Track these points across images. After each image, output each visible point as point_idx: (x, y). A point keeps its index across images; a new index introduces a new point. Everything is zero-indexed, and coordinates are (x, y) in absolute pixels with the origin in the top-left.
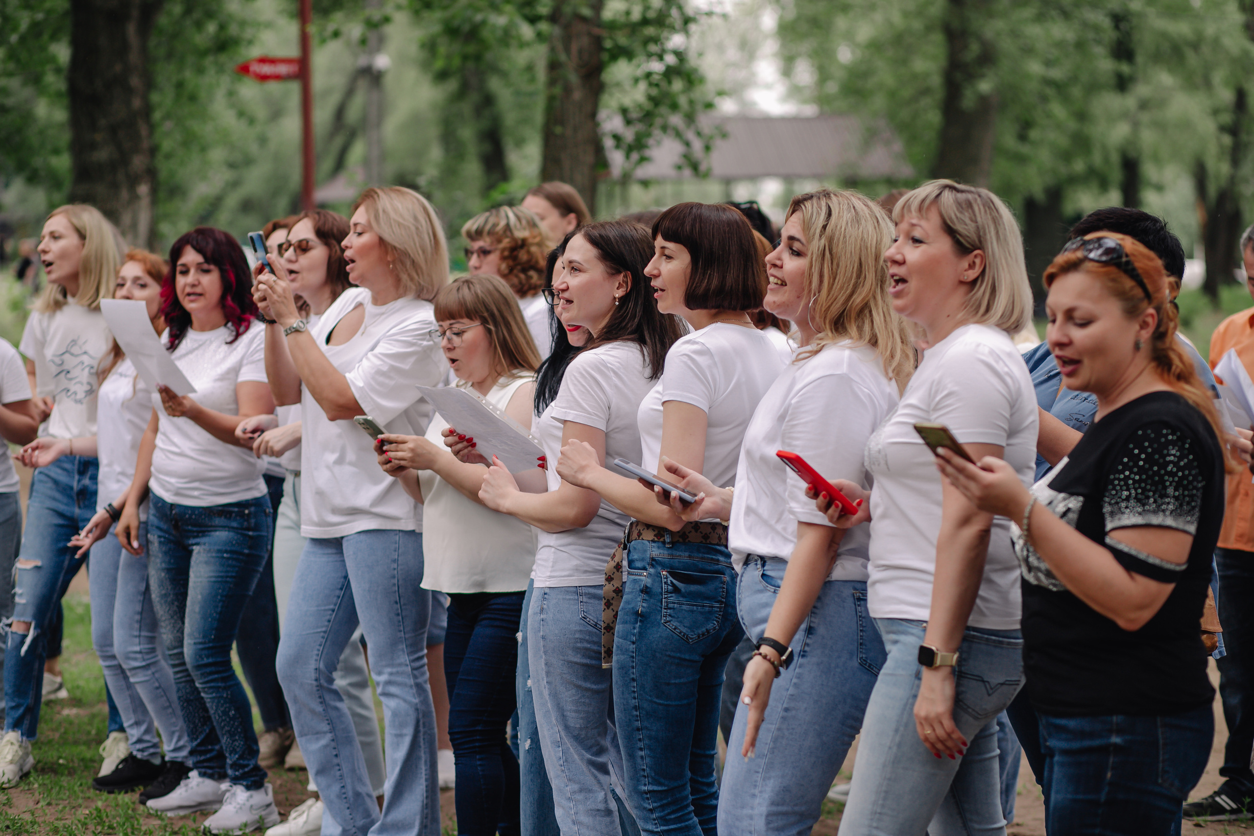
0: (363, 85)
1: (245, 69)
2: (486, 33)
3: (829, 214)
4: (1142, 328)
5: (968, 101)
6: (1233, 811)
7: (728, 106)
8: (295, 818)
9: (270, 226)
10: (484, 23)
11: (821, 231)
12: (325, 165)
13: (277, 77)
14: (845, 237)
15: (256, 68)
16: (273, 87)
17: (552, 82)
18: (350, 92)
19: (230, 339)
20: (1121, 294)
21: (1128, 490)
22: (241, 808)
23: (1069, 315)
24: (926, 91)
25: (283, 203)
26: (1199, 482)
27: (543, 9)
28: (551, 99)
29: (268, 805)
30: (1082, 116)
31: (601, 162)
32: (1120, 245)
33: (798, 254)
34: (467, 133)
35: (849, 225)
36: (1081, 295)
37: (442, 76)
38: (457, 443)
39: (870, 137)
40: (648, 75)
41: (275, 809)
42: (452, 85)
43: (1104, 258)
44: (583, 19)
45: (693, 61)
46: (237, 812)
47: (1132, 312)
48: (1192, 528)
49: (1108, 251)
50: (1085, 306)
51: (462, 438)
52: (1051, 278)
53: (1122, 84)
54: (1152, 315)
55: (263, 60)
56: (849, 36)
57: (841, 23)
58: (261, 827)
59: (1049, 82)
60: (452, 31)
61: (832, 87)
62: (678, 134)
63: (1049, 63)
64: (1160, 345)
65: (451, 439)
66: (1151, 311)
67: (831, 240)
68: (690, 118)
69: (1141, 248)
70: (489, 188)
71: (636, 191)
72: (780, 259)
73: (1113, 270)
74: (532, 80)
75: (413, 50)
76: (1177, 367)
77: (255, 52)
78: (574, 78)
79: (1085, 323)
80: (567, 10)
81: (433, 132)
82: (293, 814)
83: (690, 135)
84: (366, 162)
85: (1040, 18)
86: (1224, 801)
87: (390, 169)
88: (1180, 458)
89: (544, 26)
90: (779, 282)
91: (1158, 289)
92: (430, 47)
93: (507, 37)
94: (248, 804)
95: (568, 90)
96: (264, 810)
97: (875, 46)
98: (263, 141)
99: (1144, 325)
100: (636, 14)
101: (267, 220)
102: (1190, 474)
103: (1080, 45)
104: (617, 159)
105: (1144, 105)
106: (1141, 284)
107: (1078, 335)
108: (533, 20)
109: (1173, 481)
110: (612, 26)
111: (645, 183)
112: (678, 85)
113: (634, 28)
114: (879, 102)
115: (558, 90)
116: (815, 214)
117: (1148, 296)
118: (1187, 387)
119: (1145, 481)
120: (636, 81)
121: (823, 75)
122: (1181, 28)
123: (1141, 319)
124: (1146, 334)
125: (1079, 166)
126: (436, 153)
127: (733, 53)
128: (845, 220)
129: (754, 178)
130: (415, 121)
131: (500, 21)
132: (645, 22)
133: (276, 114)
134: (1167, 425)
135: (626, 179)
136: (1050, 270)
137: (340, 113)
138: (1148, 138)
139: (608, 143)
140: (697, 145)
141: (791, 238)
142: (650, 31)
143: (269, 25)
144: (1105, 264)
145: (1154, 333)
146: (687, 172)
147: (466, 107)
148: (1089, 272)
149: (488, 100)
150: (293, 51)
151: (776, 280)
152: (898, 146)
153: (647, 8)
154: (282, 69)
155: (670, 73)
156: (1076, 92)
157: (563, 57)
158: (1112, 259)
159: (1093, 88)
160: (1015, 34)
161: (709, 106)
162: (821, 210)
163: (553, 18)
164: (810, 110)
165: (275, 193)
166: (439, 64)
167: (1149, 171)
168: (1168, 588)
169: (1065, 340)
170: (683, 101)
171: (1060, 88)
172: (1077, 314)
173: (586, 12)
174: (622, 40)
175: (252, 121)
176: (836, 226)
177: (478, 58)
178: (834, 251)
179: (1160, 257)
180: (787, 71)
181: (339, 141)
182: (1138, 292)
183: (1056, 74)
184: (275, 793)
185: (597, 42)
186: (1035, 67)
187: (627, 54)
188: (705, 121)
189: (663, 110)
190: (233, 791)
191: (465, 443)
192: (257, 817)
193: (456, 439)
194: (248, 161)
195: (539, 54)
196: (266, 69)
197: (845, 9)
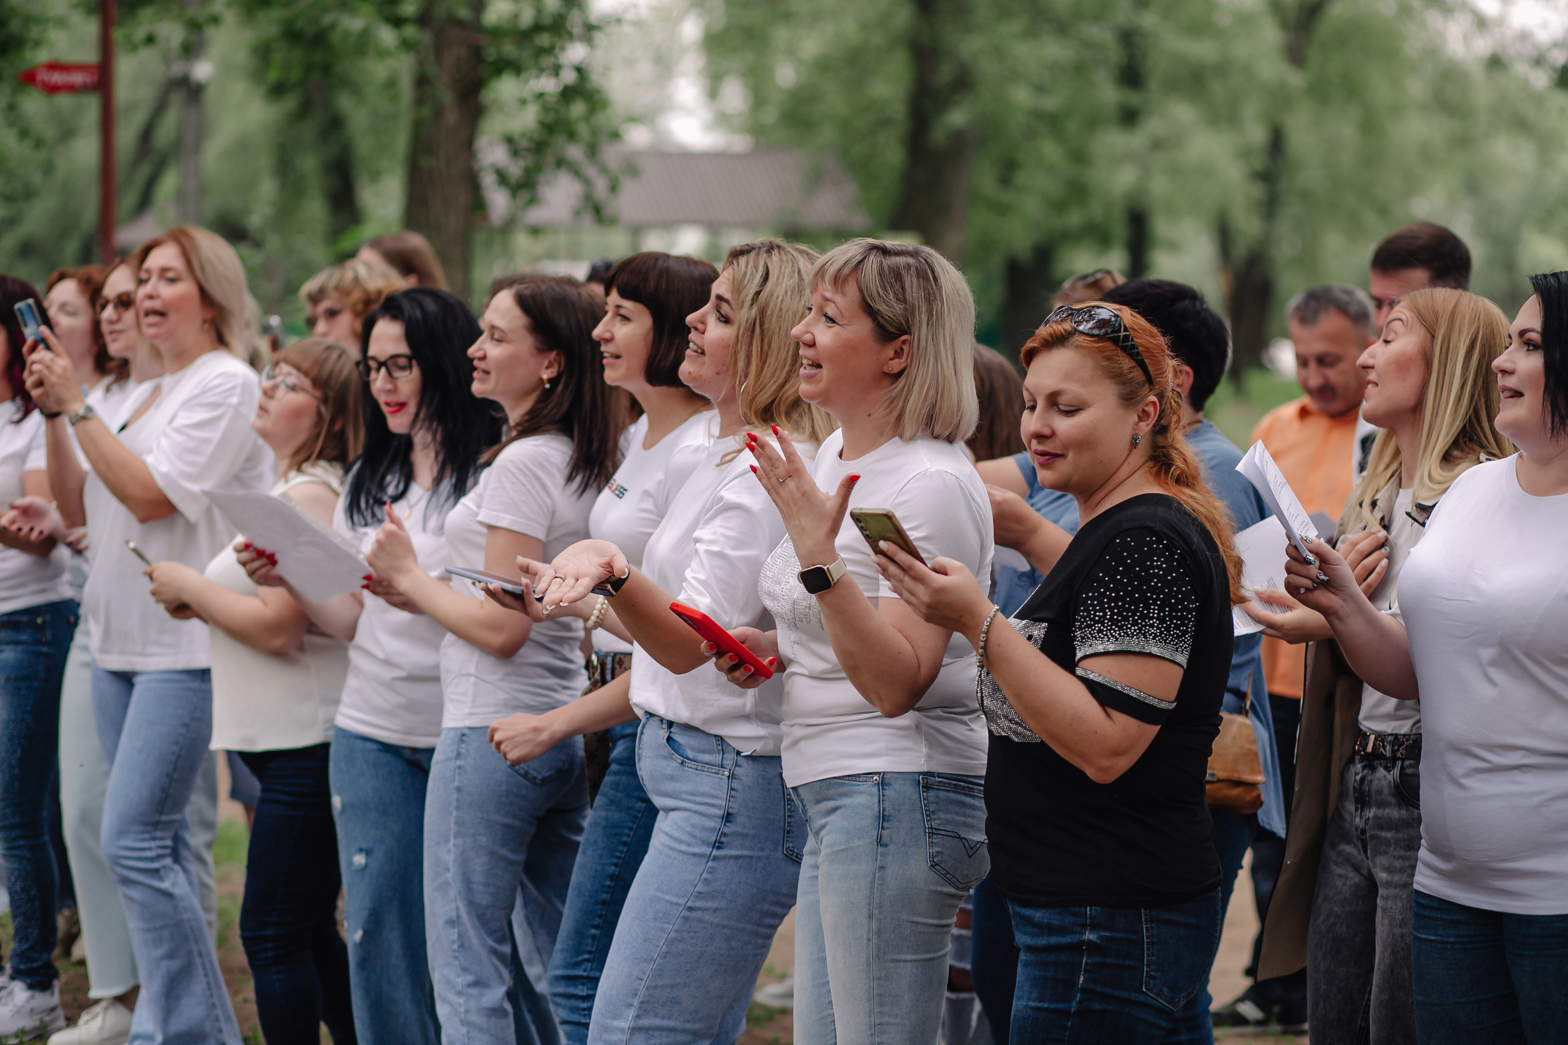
0: (176, 99)
1: (29, 78)
2: (336, 38)
3: (766, 278)
4: (1140, 419)
5: (938, 135)
6: (1258, 1023)
7: (638, 137)
8: (87, 1022)
9: (55, 275)
10: (332, 27)
11: (753, 299)
12: (127, 201)
13: (71, 88)
14: (781, 310)
15: (44, 76)
16: (64, 101)
17: (420, 101)
18: (160, 108)
19: (17, 417)
20: (1117, 377)
21: (1103, 610)
22: (18, 1012)
23: (1053, 400)
24: (884, 123)
25: (71, 248)
26: (1191, 602)
27: (409, 8)
28: (418, 126)
29: (53, 1009)
30: (1079, 157)
31: (478, 204)
32: (1117, 316)
33: (726, 320)
34: (309, 164)
35: (789, 294)
36: (1068, 376)
37: (278, 91)
38: (253, 560)
39: (815, 179)
40: (541, 95)
41: (60, 1013)
42: (290, 103)
43: (1096, 332)
44: (460, 24)
45: (596, 79)
46: (13, 1016)
47: (1129, 399)
48: (1182, 659)
49: (1103, 323)
50: (1073, 390)
51: (260, 554)
52: (1031, 355)
53: (1129, 117)
54: (1154, 403)
55: (53, 67)
56: (791, 52)
57: (781, 35)
58: (42, 1034)
59: (1039, 115)
60: (292, 35)
61: (771, 115)
62: (576, 172)
63: (1040, 89)
64: (1160, 440)
65: (245, 556)
66: (1153, 398)
67: (762, 312)
68: (592, 150)
69: (1142, 321)
70: (336, 233)
71: (522, 241)
72: (703, 322)
73: (1107, 345)
74: (395, 98)
75: (242, 56)
76: (1178, 467)
77: (42, 56)
78: (446, 96)
79: (1071, 412)
80: (440, 11)
81: (264, 161)
82: (84, 1018)
83: (591, 171)
84: (181, 197)
85: (1030, 33)
86: (1249, 1010)
87: (211, 206)
88: (1167, 572)
89: (411, 31)
90: (699, 351)
91: (1162, 373)
92: (263, 52)
93: (363, 44)
94: (28, 1007)
95: (439, 112)
96: (48, 1014)
97: (824, 65)
98: (48, 168)
99: (1144, 415)
100: (527, 18)
101: (53, 268)
102: (1179, 591)
103: (1079, 69)
104: (498, 201)
105: (1157, 145)
106: (1142, 365)
107: (1064, 425)
108: (397, 22)
109: (1158, 599)
110: (496, 33)
111: (535, 231)
112: (578, 109)
113: (525, 36)
114: (827, 134)
115: (427, 111)
116: (748, 277)
117: (1150, 380)
118: (1188, 491)
119: (1122, 599)
120: (523, 102)
121: (758, 98)
122: (1203, 50)
123: (1140, 408)
124: (1145, 427)
125: (1074, 219)
126: (268, 189)
127: (645, 69)
128: (784, 285)
129: (669, 225)
130: (242, 147)
131: (354, 23)
132: (537, 28)
133: (67, 134)
134: (1152, 531)
135: (509, 226)
136: (1030, 344)
137: (147, 134)
138: (1160, 187)
139: (488, 180)
140: (601, 185)
141: (720, 298)
142: (544, 40)
143: (61, 22)
144: (1100, 338)
145: (1154, 426)
146: (588, 220)
147: (308, 130)
148: (1078, 347)
149: (335, 124)
150: (90, 55)
151: (695, 348)
152: (851, 189)
153: (539, 11)
154: (77, 78)
155: (569, 94)
156: (1072, 127)
157: (432, 70)
158: (1106, 333)
159: (1093, 122)
160: (999, 53)
161: (616, 136)
162: (757, 271)
163: (423, 19)
164: (740, 143)
165: (63, 233)
166: (273, 75)
167: (1161, 226)
168: (1154, 730)
169: (1046, 431)
170: (583, 130)
171: (1053, 122)
172: (1063, 400)
173: (464, 13)
174: (509, 49)
175: (39, 143)
176: (772, 295)
177: (327, 69)
178: (766, 326)
179: (1164, 334)
180: (713, 93)
181: (145, 170)
182: (1138, 374)
183: (1051, 103)
184: (62, 992)
185: (477, 54)
186: (1022, 97)
187: (515, 67)
188: (611, 154)
189: (560, 140)
190: (9, 989)
191: (264, 560)
192: (37, 1023)
193: (254, 555)
194: (28, 194)
195: (404, 66)
196: (57, 78)
197: (787, 17)
